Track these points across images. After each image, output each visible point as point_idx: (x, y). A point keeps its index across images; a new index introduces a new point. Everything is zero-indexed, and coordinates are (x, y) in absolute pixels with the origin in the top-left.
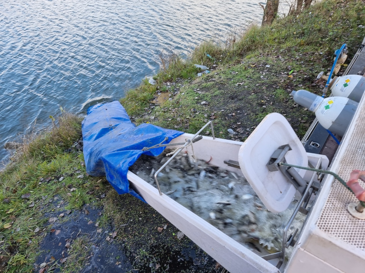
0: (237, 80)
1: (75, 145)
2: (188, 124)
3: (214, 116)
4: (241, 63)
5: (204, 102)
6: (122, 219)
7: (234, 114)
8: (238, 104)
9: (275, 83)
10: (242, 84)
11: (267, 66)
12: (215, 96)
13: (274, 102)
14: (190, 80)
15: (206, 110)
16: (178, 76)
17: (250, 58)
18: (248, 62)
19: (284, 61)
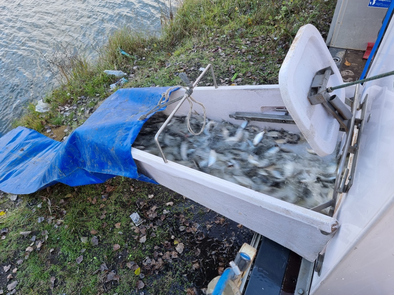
17: (179, 55)
18: (176, 63)
19: (224, 58)
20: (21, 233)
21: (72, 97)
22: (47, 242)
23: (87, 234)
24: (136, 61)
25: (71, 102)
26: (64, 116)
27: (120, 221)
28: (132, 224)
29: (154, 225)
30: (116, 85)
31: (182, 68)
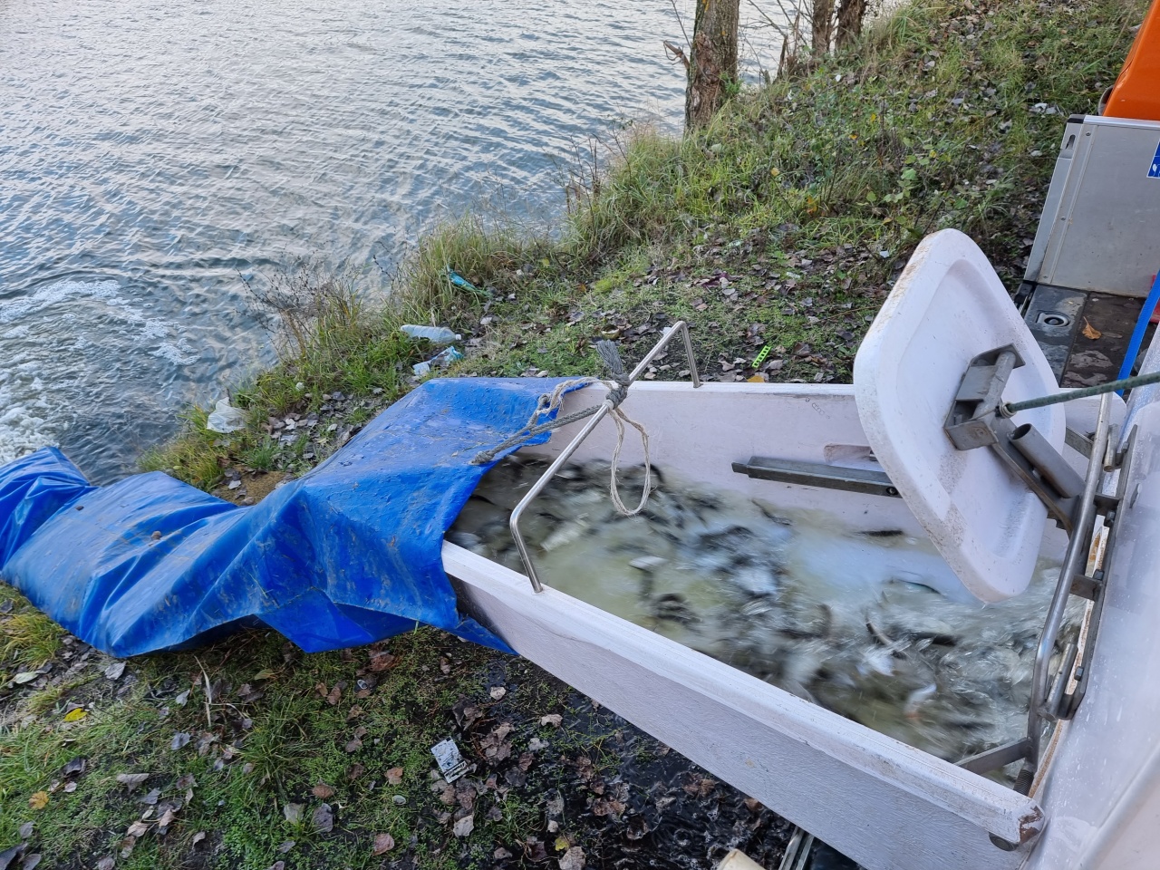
17: (607, 292)
18: (597, 313)
19: (735, 303)
20: (122, 777)
21: (307, 395)
22: (189, 812)
23: (304, 795)
24: (490, 303)
25: (304, 408)
26: (281, 445)
27: (401, 762)
28: (434, 774)
29: (500, 782)
30: (430, 366)
31: (613, 327)
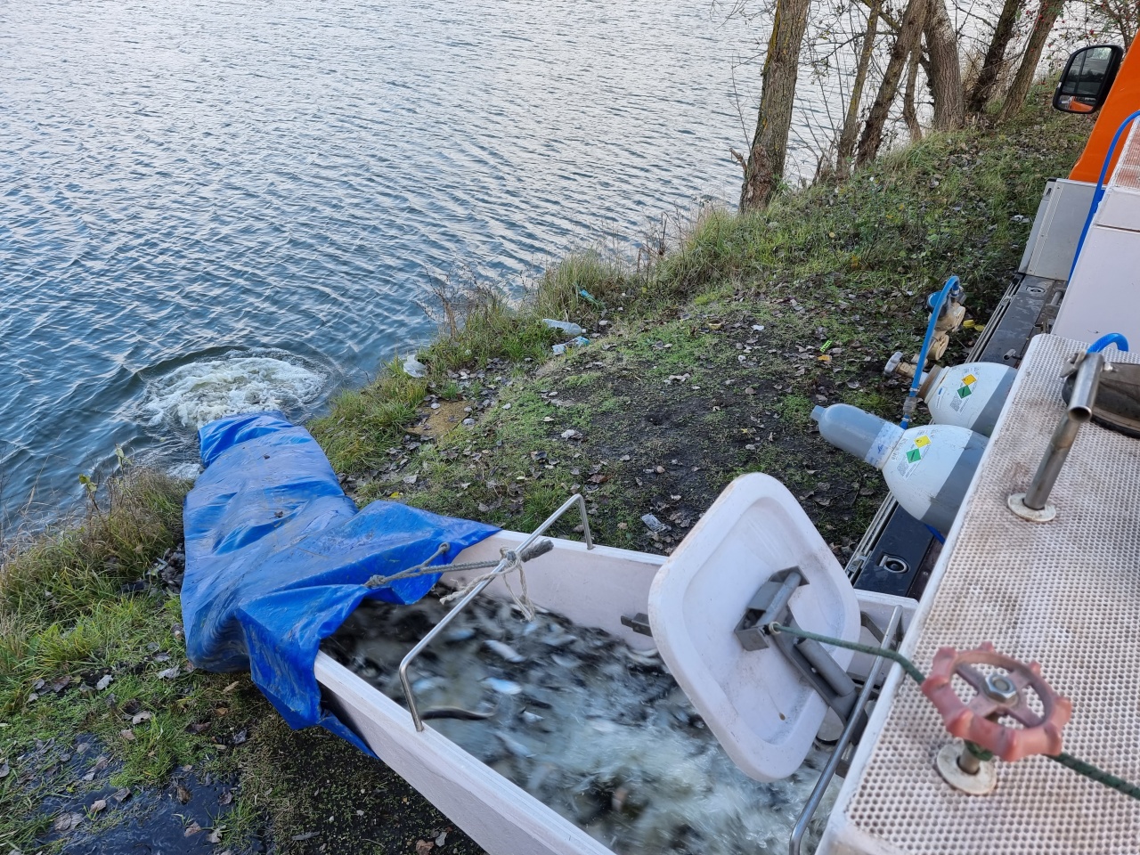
0: (669, 366)
1: (156, 570)
2: (521, 500)
3: (599, 474)
4: (679, 318)
5: (570, 432)
6: (301, 815)
7: (660, 469)
8: (673, 438)
9: (780, 376)
10: (682, 378)
11: (755, 327)
12: (604, 413)
13: (779, 433)
14: (530, 366)
15: (576, 456)
16: (492, 354)
19: (804, 314)
